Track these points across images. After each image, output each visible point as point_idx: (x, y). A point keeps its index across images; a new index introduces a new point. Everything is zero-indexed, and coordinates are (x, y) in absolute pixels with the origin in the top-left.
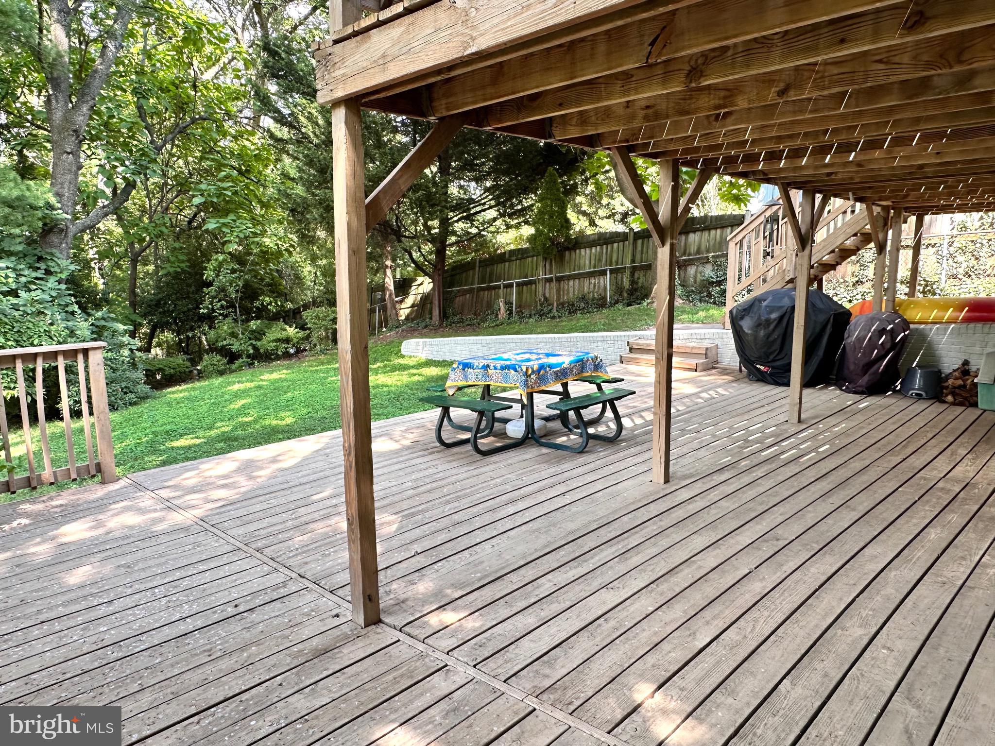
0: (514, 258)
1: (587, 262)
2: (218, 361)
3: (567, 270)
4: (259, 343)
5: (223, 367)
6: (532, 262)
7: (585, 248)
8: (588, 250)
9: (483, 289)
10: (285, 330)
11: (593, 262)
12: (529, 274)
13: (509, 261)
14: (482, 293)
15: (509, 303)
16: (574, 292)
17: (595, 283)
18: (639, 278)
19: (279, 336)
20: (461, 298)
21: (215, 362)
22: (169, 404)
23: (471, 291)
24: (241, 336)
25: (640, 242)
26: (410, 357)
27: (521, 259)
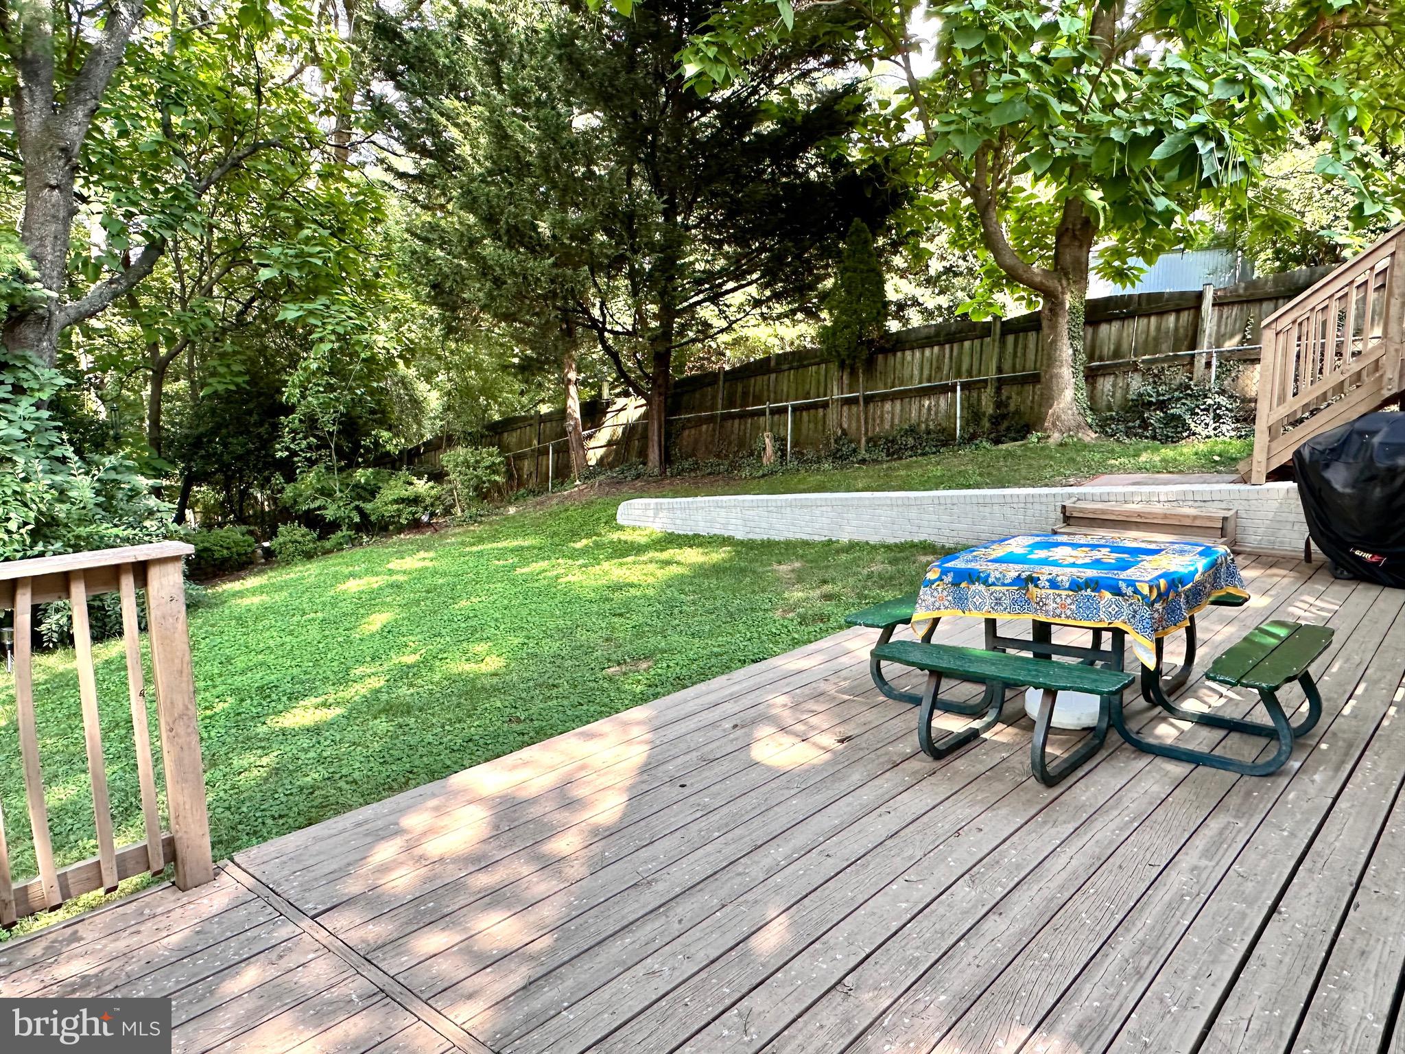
0: (786, 367)
1: (916, 372)
2: (303, 536)
3: (881, 385)
4: (368, 507)
5: (311, 545)
6: (818, 373)
7: (912, 349)
8: (918, 354)
9: (732, 416)
10: (411, 484)
11: (926, 372)
12: (813, 392)
13: (778, 371)
14: (729, 423)
15: (780, 440)
16: (892, 419)
17: (929, 407)
18: (1009, 398)
19: (404, 494)
20: (693, 431)
21: (297, 537)
22: (240, 621)
23: (711, 419)
24: (338, 494)
25: (1010, 339)
26: (634, 529)
27: (798, 368)
